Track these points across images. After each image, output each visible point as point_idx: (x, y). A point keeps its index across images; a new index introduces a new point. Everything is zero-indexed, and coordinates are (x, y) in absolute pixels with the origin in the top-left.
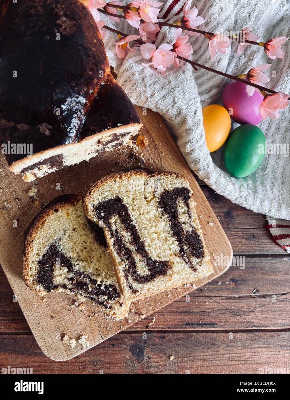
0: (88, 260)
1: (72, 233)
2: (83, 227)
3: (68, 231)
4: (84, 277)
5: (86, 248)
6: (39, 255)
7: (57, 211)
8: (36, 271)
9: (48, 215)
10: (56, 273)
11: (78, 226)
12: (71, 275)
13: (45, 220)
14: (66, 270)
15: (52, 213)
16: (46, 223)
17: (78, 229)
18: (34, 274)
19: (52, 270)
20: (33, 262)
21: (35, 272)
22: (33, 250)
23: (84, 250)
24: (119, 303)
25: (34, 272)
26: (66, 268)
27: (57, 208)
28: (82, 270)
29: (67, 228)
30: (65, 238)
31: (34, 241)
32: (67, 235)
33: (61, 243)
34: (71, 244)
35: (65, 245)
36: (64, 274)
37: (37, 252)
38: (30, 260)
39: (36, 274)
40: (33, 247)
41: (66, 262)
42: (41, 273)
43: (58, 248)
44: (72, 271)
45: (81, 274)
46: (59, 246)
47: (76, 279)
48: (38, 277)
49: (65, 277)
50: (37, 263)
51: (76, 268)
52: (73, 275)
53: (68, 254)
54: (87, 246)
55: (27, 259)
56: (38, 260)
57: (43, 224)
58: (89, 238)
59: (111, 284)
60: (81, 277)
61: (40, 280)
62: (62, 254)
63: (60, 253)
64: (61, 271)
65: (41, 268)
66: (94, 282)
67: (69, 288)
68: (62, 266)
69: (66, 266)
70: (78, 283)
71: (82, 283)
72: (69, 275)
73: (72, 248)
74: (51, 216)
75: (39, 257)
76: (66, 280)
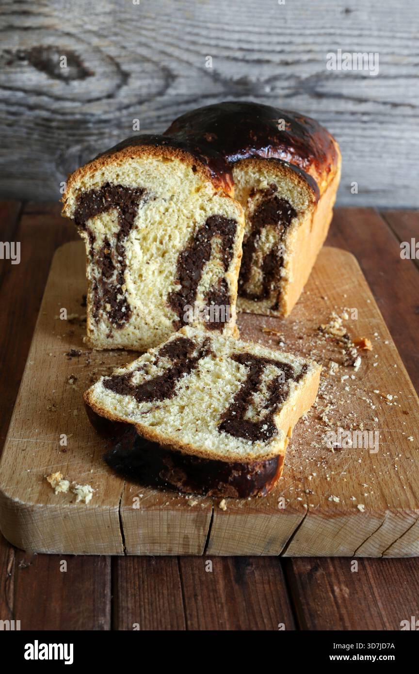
0: (146, 255)
1: (173, 211)
2: (192, 224)
3: (173, 204)
4: (120, 262)
5: (161, 243)
6: (117, 179)
7: (195, 170)
8: (92, 187)
9: (182, 160)
10: (105, 216)
11: (189, 215)
12: (113, 241)
13: (172, 161)
14: (116, 229)
15: (188, 165)
16: (170, 164)
17: (184, 217)
18: (88, 186)
19: (106, 209)
20: (103, 174)
21: (90, 186)
22: (120, 165)
23: (158, 242)
24: (111, 332)
25: (89, 184)
26: (119, 228)
27: (198, 168)
28: (129, 254)
29: (178, 200)
30: (161, 205)
31: (133, 160)
32: (166, 205)
33: (152, 203)
34: (157, 218)
35: (151, 210)
36: (110, 230)
37: (120, 173)
38: (104, 168)
39: (89, 189)
40: (124, 163)
41: (127, 225)
42: (94, 196)
43: (142, 202)
44: (119, 240)
45: (122, 254)
46: (145, 202)
47: (111, 251)
48: (86, 193)
49: (106, 234)
50: (105, 181)
51: (126, 244)
52: (115, 244)
53: (140, 222)
54: (166, 243)
55: (103, 163)
56: (110, 182)
57: (166, 160)
58: (179, 241)
59: (131, 307)
60: (118, 257)
61: (84, 199)
62: (136, 212)
63: (136, 209)
64: (111, 224)
65: (101, 191)
66: (122, 280)
67: (94, 247)
68: (119, 222)
69: (122, 227)
70: (108, 257)
71: (111, 262)
72: (111, 238)
73: (152, 222)
74: (183, 166)
75: (115, 180)
76: (103, 236)
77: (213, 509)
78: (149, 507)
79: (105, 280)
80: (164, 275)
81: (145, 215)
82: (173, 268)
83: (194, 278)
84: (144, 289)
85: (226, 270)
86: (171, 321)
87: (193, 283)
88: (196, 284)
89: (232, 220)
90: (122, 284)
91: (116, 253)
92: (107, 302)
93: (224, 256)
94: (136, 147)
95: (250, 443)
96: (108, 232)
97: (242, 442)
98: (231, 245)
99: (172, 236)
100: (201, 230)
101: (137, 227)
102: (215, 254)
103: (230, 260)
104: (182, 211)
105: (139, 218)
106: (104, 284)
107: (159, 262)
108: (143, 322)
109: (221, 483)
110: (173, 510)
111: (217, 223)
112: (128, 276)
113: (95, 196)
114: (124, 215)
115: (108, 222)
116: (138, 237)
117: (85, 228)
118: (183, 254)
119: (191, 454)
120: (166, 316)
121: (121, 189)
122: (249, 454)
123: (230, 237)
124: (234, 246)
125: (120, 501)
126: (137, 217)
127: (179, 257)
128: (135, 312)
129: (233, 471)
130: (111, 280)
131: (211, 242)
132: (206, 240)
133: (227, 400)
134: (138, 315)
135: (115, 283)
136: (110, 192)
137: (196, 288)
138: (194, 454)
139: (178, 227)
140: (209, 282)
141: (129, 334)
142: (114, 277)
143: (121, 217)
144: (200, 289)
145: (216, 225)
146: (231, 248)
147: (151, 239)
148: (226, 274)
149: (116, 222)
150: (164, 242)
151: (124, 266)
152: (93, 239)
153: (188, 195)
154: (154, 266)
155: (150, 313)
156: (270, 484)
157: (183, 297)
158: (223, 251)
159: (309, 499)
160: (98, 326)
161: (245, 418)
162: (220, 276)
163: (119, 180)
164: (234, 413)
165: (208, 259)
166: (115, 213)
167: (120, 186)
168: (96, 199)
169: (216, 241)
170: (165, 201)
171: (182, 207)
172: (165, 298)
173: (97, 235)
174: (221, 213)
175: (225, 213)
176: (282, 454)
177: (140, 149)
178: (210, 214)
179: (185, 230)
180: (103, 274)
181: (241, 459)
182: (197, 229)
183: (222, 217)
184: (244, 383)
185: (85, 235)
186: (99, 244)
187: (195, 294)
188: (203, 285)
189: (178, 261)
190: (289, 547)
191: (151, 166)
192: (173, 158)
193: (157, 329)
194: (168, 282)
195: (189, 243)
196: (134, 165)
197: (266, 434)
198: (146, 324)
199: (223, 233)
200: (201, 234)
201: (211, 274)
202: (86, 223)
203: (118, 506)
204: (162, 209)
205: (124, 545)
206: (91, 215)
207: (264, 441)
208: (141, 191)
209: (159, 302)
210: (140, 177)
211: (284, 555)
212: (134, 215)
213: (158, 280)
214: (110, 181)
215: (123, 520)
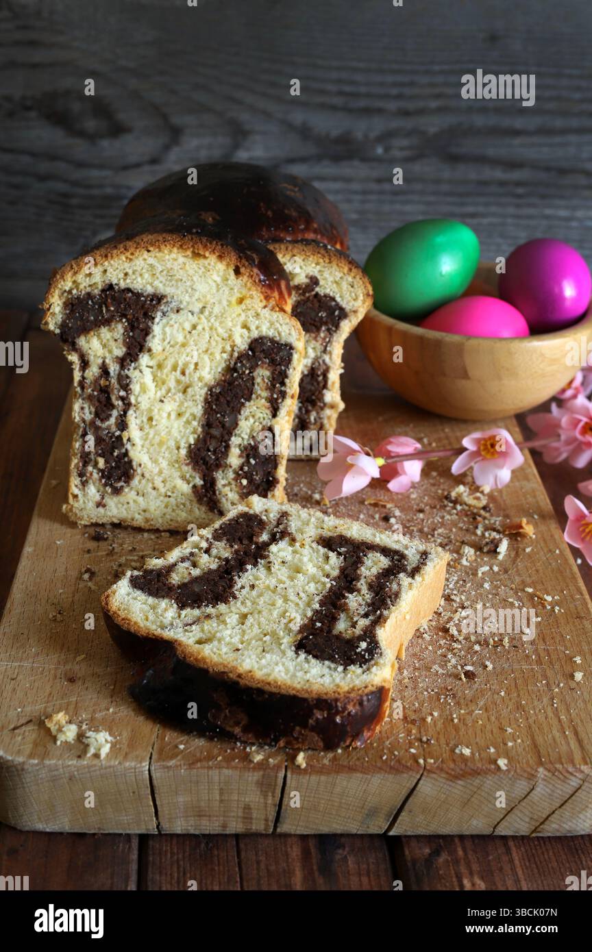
0: (161, 389)
1: (204, 329)
2: (228, 348)
3: (204, 320)
4: (122, 399)
5: (183, 373)
6: (125, 280)
7: (237, 272)
8: (88, 289)
9: (220, 257)
10: (105, 332)
11: (225, 336)
12: (114, 368)
13: (205, 257)
14: (120, 351)
15: (228, 265)
16: (202, 261)
17: (217, 338)
18: (82, 287)
19: (107, 322)
20: (105, 271)
21: (85, 287)
22: (131, 260)
23: (178, 372)
24: (103, 498)
25: (84, 284)
26: (124, 349)
27: (242, 270)
28: (135, 388)
29: (211, 313)
30: (186, 320)
31: (150, 254)
32: (194, 319)
33: (173, 316)
34: (180, 338)
35: (172, 326)
36: (110, 352)
37: (130, 272)
38: (106, 263)
39: (83, 292)
40: (137, 258)
41: (136, 346)
42: (90, 302)
43: (159, 314)
44: (122, 367)
45: (126, 387)
46: (164, 314)
47: (110, 382)
48: (78, 298)
49: (104, 358)
50: (107, 282)
51: (133, 373)
52: (117, 372)
53: (155, 343)
54: (190, 374)
55: (106, 256)
56: (114, 283)
57: (196, 255)
58: (209, 372)
59: (134, 464)
60: (119, 391)
61: (75, 305)
62: (150, 328)
63: (150, 324)
64: (112, 343)
65: (100, 295)
66: (123, 425)
67: (85, 375)
68: (124, 341)
69: (128, 348)
70: (105, 391)
71: (109, 399)
72: (112, 364)
73: (172, 343)
74: (221, 266)
75: (122, 281)
76: (100, 361)
77: (286, 767)
78: (193, 763)
79: (98, 423)
80: (185, 419)
81: (162, 333)
82: (198, 410)
83: (227, 425)
84: (154, 438)
85: (274, 416)
86: (191, 485)
87: (225, 432)
88: (230, 434)
89: (286, 345)
90: (122, 430)
91: (117, 386)
92: (100, 455)
93: (272, 395)
94: (155, 235)
95: (341, 668)
96: (107, 355)
97: (329, 668)
98: (283, 380)
99: (200, 364)
100: (241, 357)
101: (150, 350)
102: (259, 392)
103: (280, 401)
104: (216, 329)
105: (154, 336)
106: (97, 429)
107: (178, 399)
108: (151, 485)
109: (298, 728)
110: (227, 768)
111: (265, 348)
112: (133, 420)
113: (92, 302)
114: (132, 331)
115: (108, 340)
116: (151, 364)
117: (74, 348)
118: (214, 390)
119: (254, 686)
120: (183, 478)
121: (130, 294)
122: (338, 686)
123: (283, 368)
124: (287, 381)
125: (151, 754)
126: (151, 336)
127: (207, 394)
128: (139, 471)
129: (315, 711)
130: (107, 423)
131: (255, 374)
132: (247, 372)
133: (309, 604)
134: (143, 475)
135: (114, 428)
136: (113, 298)
137: (230, 440)
138: (259, 685)
139: (209, 352)
140: (248, 431)
141: (128, 503)
142: (112, 420)
143: (128, 334)
144: (235, 441)
145: (264, 350)
146: (283, 384)
147: (169, 367)
148: (274, 421)
149: (121, 341)
150: (187, 372)
151: (128, 405)
152: (85, 364)
153: (226, 308)
154: (170, 407)
155: (160, 472)
156: (369, 729)
157: (210, 451)
158: (271, 388)
159: (427, 750)
160: (84, 490)
161: (335, 632)
162: (264, 423)
163: (128, 281)
164: (319, 624)
165: (249, 399)
166: (119, 329)
167: (129, 290)
168: (93, 307)
169: (262, 374)
170: (193, 314)
171: (217, 324)
172: (183, 452)
173: (92, 358)
174: (271, 333)
175: (277, 335)
176: (386, 685)
177: (161, 238)
178: (255, 334)
179: (218, 357)
180: (97, 415)
181: (326, 694)
182: (236, 354)
183: (272, 340)
184: (334, 579)
185: (74, 358)
186: (93, 371)
187: (228, 447)
188: (239, 436)
189: (206, 401)
190: (398, 822)
191: (176, 263)
192: (207, 254)
193: (170, 497)
194: (190, 429)
195: (223, 375)
196: (151, 261)
197: (365, 655)
198: (154, 489)
199: (273, 362)
200: (241, 362)
201: (252, 420)
202: (77, 341)
203: (148, 763)
204: (188, 326)
205: (157, 819)
206: (85, 330)
207: (361, 666)
208: (158, 299)
209: (174, 458)
210: (158, 278)
211: (391, 833)
212: (147, 332)
213: (176, 425)
214: (115, 281)
215: (155, 782)
